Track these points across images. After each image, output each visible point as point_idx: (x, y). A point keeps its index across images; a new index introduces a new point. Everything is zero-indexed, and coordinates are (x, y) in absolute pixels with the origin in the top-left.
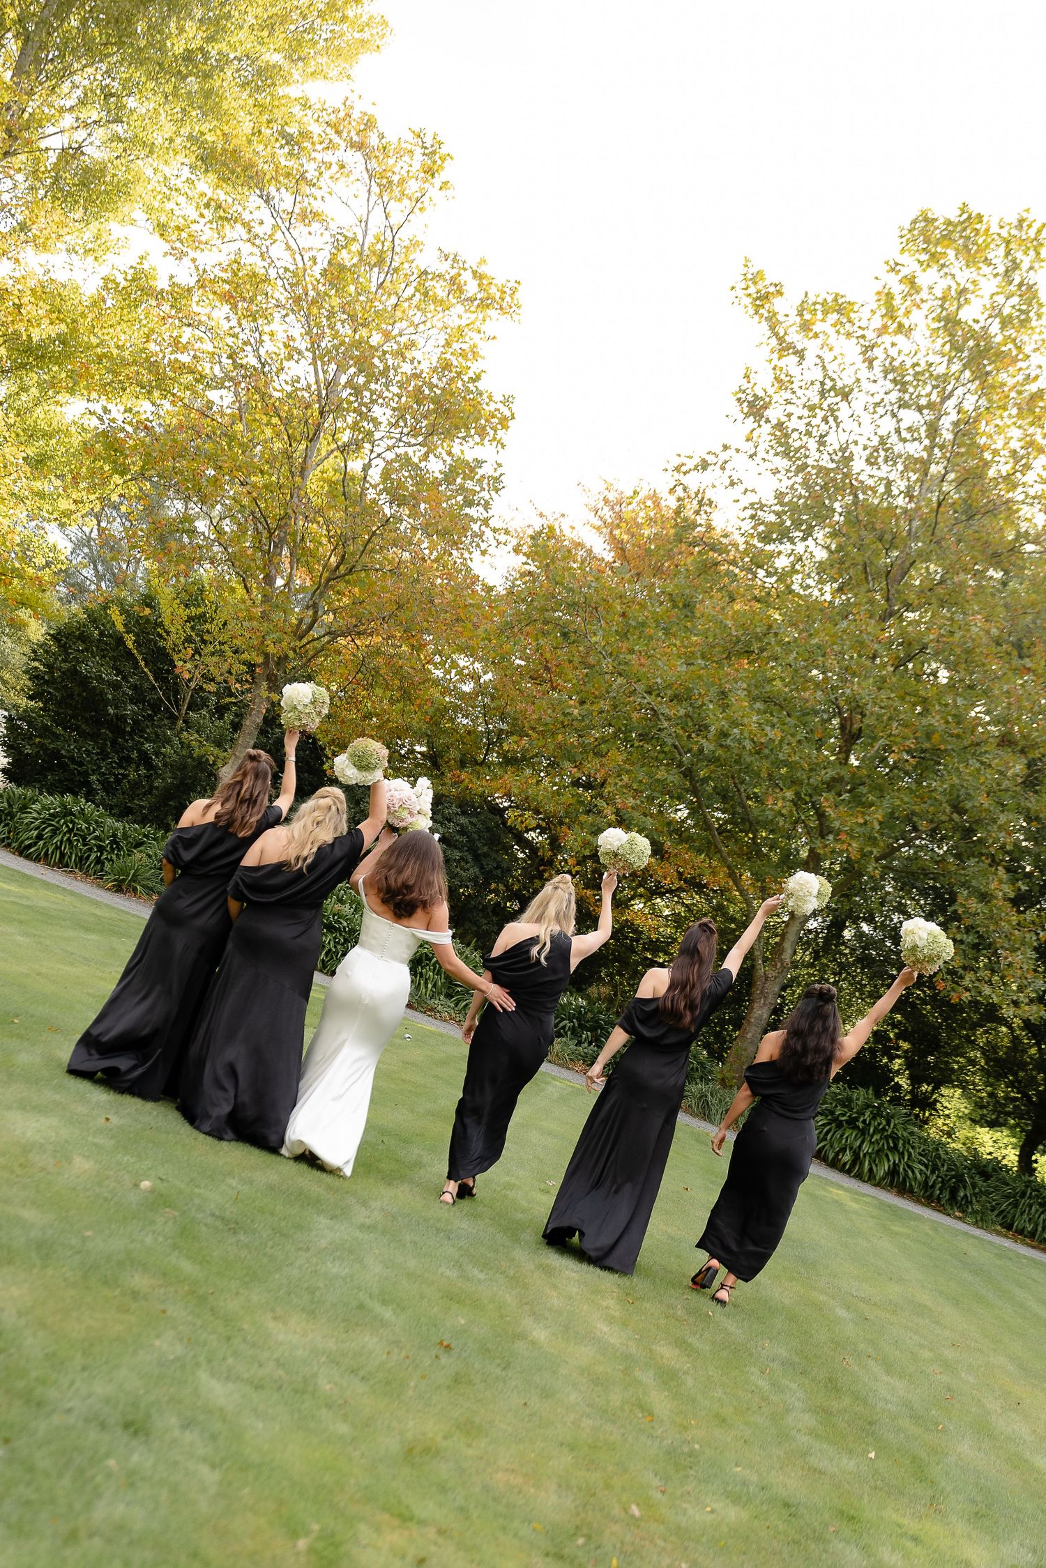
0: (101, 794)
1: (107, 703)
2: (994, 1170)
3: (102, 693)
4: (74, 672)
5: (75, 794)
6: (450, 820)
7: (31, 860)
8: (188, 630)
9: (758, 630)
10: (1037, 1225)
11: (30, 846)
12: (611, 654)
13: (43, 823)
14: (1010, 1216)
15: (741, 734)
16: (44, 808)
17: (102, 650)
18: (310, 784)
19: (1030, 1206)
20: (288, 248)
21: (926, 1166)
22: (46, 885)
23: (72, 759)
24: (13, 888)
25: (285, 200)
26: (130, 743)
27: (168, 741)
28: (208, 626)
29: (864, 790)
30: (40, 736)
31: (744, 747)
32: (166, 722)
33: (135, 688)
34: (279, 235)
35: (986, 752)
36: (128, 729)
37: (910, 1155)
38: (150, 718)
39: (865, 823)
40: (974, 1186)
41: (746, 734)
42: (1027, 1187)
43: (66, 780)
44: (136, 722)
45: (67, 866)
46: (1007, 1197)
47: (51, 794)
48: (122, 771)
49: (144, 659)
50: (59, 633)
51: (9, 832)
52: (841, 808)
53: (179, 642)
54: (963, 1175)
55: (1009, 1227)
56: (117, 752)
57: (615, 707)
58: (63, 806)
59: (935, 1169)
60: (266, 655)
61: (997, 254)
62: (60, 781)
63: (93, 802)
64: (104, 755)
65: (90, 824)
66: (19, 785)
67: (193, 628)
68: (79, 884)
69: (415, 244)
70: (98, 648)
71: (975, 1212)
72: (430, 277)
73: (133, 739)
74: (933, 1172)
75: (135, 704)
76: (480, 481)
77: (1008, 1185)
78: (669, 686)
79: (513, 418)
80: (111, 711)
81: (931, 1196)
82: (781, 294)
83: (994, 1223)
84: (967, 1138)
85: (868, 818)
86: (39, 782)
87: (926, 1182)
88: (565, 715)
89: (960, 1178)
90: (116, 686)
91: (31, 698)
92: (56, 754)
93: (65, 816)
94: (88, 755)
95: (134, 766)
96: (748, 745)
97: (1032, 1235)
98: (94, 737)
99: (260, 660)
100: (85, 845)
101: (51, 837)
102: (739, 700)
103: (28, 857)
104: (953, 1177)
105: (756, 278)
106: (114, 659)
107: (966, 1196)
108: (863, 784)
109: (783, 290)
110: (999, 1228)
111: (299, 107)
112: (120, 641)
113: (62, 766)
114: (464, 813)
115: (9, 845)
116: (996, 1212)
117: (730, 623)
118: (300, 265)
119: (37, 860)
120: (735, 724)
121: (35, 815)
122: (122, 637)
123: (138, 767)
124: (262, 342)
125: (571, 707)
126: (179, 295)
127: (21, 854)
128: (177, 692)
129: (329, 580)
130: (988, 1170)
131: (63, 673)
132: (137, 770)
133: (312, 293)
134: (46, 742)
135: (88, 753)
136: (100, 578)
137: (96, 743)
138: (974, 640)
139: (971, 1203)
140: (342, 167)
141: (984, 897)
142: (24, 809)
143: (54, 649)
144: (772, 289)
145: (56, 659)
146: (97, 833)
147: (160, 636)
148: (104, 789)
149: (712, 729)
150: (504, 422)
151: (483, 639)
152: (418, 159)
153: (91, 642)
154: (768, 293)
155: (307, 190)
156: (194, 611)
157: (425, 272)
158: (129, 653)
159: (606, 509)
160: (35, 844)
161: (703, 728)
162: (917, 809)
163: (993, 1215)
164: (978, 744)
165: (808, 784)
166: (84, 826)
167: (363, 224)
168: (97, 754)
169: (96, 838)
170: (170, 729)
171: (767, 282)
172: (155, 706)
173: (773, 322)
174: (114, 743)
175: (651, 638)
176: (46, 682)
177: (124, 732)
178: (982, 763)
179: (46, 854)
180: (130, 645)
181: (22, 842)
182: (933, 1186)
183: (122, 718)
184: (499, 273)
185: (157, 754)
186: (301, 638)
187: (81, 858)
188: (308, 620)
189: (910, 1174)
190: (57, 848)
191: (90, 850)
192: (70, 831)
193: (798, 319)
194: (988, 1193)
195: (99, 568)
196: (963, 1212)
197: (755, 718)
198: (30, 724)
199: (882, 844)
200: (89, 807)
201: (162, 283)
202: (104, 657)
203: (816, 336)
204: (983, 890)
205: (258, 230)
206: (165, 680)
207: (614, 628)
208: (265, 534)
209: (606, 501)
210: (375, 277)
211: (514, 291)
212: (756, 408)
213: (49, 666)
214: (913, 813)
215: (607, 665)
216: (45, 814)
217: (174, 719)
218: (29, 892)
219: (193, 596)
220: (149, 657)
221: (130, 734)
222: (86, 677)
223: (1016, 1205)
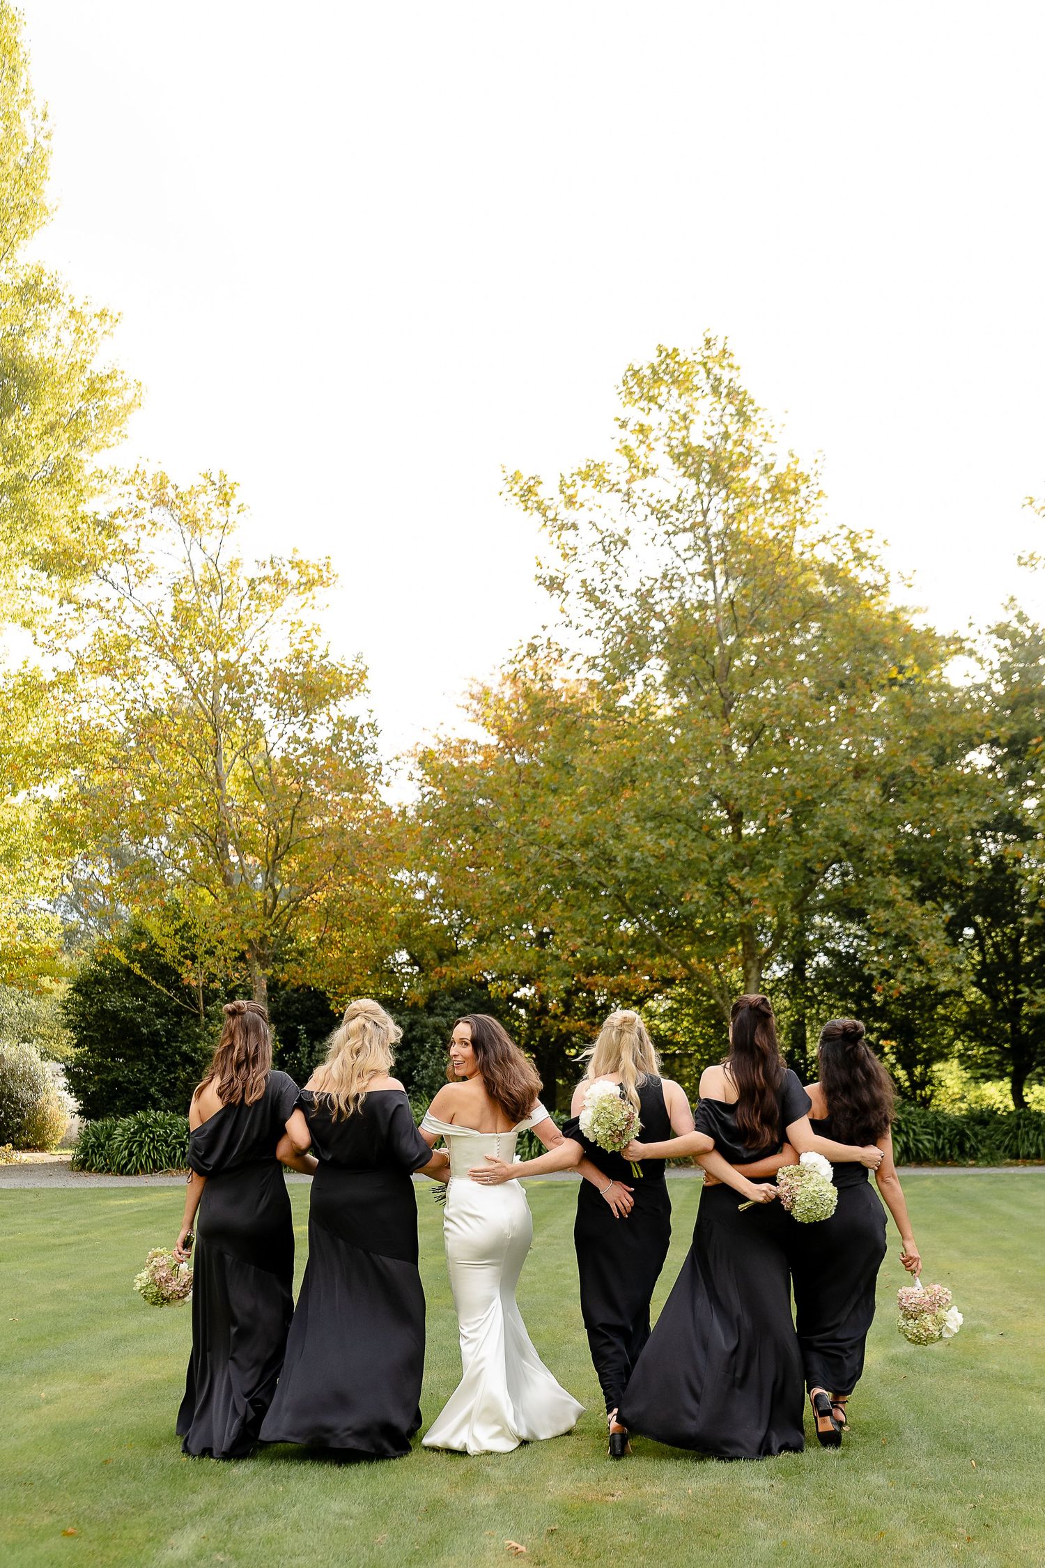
0: (164, 1102)
1: (138, 1026)
2: (990, 1116)
3: (132, 1020)
4: (103, 1012)
5: (144, 1109)
6: (448, 1009)
7: (131, 1175)
8: (179, 941)
9: (625, 765)
10: (1038, 1146)
11: (126, 1165)
12: (517, 832)
13: (129, 1142)
14: (1014, 1148)
15: (642, 854)
16: (124, 1130)
17: (118, 985)
18: (326, 1025)
19: (1027, 1133)
20: (138, 610)
21: (931, 1134)
22: (154, 1189)
23: (130, 1082)
24: (132, 1201)
25: (117, 572)
26: (170, 1051)
27: (199, 1037)
28: (193, 931)
29: (759, 858)
30: (97, 1074)
31: (650, 865)
32: (191, 1022)
33: (155, 1004)
34: (126, 603)
35: (844, 789)
36: (164, 1040)
37: (914, 1131)
38: (178, 1023)
39: (771, 885)
40: (976, 1135)
41: (646, 854)
42: (1019, 1119)
43: (132, 1100)
44: (168, 1032)
45: (161, 1168)
46: (1006, 1134)
47: (125, 1117)
48: (173, 1076)
49: (154, 978)
50: (78, 985)
51: (105, 1160)
52: (747, 880)
53: (176, 954)
54: (963, 1131)
55: (1017, 1157)
56: (163, 1062)
57: (538, 871)
58: (139, 1122)
59: (939, 1134)
60: (249, 941)
61: (700, 379)
62: (128, 1103)
63: (161, 1110)
64: (153, 1069)
65: (166, 1128)
66: (97, 1120)
67: (182, 938)
68: (177, 1178)
69: (235, 564)
70: (113, 984)
71: (984, 1156)
72: (257, 582)
73: (171, 1047)
74: (938, 1138)
75: (161, 1017)
76: (361, 733)
77: (1003, 1123)
78: (574, 837)
79: (367, 668)
80: (145, 1031)
81: (944, 1155)
82: (541, 483)
83: (1005, 1158)
84: (977, 1097)
85: (770, 879)
86: (111, 1110)
87: (936, 1147)
88: (501, 894)
89: (962, 1134)
90: (141, 1009)
91: (77, 1046)
92: (116, 1082)
93: (143, 1130)
94: (141, 1074)
95: (180, 1068)
96: (652, 861)
97: (1038, 1156)
98: (139, 1057)
99: (246, 947)
100: (168, 1147)
101: (140, 1151)
102: (632, 828)
103: (128, 1174)
104: (956, 1135)
105: (516, 477)
106: (129, 988)
107: (972, 1146)
108: (758, 853)
109: (541, 479)
110: (1008, 1160)
111: (96, 480)
112: (128, 972)
113: (126, 1091)
114: (457, 999)
115: (109, 1170)
116: (1003, 1148)
117: (600, 769)
118: (151, 617)
119: (137, 1173)
120: (636, 848)
121: (120, 1139)
122: (129, 968)
123: (184, 1067)
124: (146, 695)
125: (502, 886)
126: (66, 680)
127: (122, 1174)
128: (189, 994)
129: (274, 861)
130: (984, 1118)
131: (95, 1016)
132: (184, 1070)
133: (171, 641)
134: (104, 1076)
135: (140, 1072)
136: (85, 917)
137: (144, 1061)
138: (797, 706)
139: (978, 1150)
140: (154, 524)
141: (889, 904)
142: (109, 1137)
143: (80, 998)
144: (532, 482)
145: (85, 1007)
146: (174, 1133)
147: (158, 955)
148: (165, 1095)
149: (619, 859)
150: (363, 675)
151: (413, 860)
152: (212, 495)
153: (106, 982)
154: (530, 487)
155: (134, 557)
156: (178, 924)
157: (253, 580)
158: (140, 978)
159: (475, 702)
160: (130, 1161)
161: (611, 861)
162: (808, 856)
163: (1001, 1152)
164: (836, 785)
165: (713, 871)
166: (162, 1131)
167: (188, 563)
168: (147, 1070)
169: (175, 1137)
170: (197, 1026)
171: (525, 479)
172: (179, 1012)
173: (541, 508)
174: (157, 1055)
175: (544, 804)
176: (84, 1029)
177: (162, 1044)
178: (843, 800)
179: (141, 1165)
180: (138, 972)
181: (119, 1163)
182: (943, 1148)
183: (156, 1033)
184: (311, 555)
185: (195, 1050)
186: (270, 915)
187: (170, 1158)
188: (270, 901)
189: (920, 1146)
190: (148, 1157)
191: (174, 1148)
192: (152, 1140)
193: (562, 496)
194: (990, 1137)
195: (82, 909)
196: (975, 1159)
197: (648, 838)
198: (85, 1067)
199: (790, 895)
200: (159, 1115)
201: (49, 677)
202: (120, 990)
203: (582, 505)
204: (886, 899)
205: (108, 606)
206: (178, 989)
207: (512, 809)
208: (209, 843)
209: (472, 697)
210: (215, 601)
211: (327, 565)
212: (554, 585)
213: (83, 1015)
214: (807, 861)
215: (519, 840)
216: (128, 1135)
217: (196, 1017)
218: (145, 1199)
219: (172, 912)
220: (157, 976)
221: (167, 1043)
222: (114, 1012)
223: (1015, 1137)
